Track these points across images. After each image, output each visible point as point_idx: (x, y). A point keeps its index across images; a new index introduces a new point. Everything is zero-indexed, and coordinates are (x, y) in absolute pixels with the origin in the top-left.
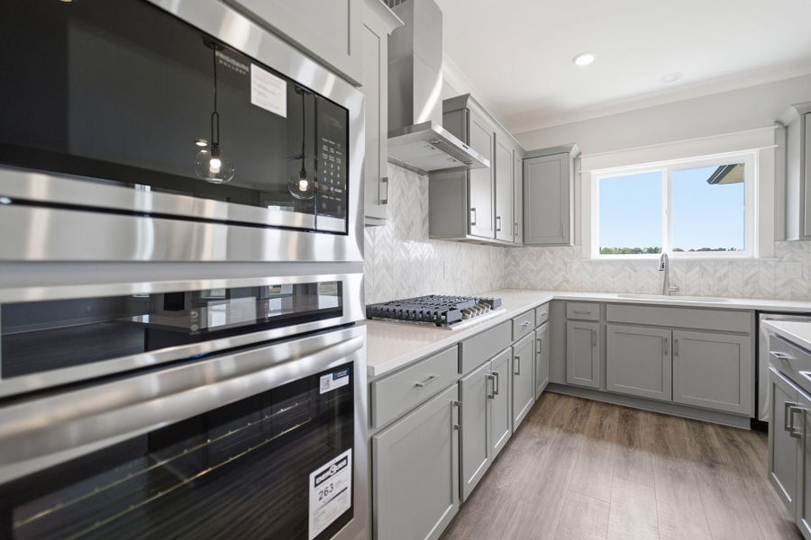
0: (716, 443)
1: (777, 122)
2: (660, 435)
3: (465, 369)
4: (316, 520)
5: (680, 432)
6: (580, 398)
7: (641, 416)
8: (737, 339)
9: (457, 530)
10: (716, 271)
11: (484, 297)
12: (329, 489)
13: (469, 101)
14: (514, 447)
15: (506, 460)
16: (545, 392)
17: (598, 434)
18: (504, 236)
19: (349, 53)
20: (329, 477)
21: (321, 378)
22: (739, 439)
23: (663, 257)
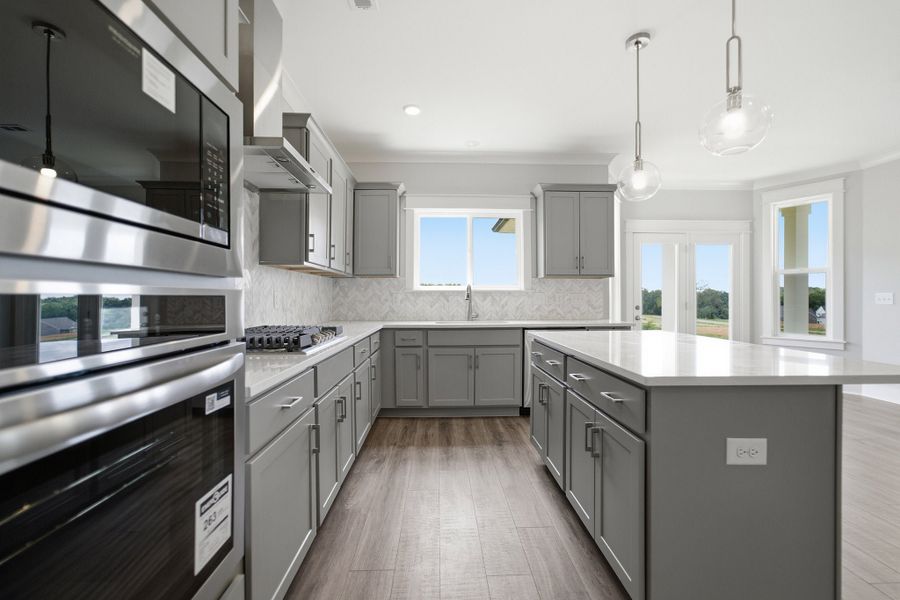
0: (501, 429)
1: (532, 193)
2: (468, 433)
3: (320, 393)
4: (202, 552)
5: (480, 428)
6: (407, 418)
7: (454, 422)
8: (512, 350)
9: (314, 557)
10: (501, 300)
11: (325, 325)
12: (213, 518)
13: (309, 120)
14: (356, 471)
15: (351, 484)
16: (377, 418)
17: (426, 442)
18: (338, 265)
19: (226, 54)
20: (213, 504)
21: (207, 397)
22: (514, 423)
23: (469, 288)
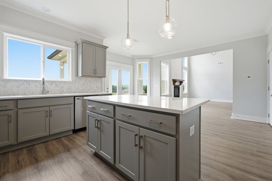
0: (66, 142)
1: (75, 42)
8: (69, 106)
10: (60, 85)
17: (18, 167)
22: (71, 138)
23: (43, 79)
